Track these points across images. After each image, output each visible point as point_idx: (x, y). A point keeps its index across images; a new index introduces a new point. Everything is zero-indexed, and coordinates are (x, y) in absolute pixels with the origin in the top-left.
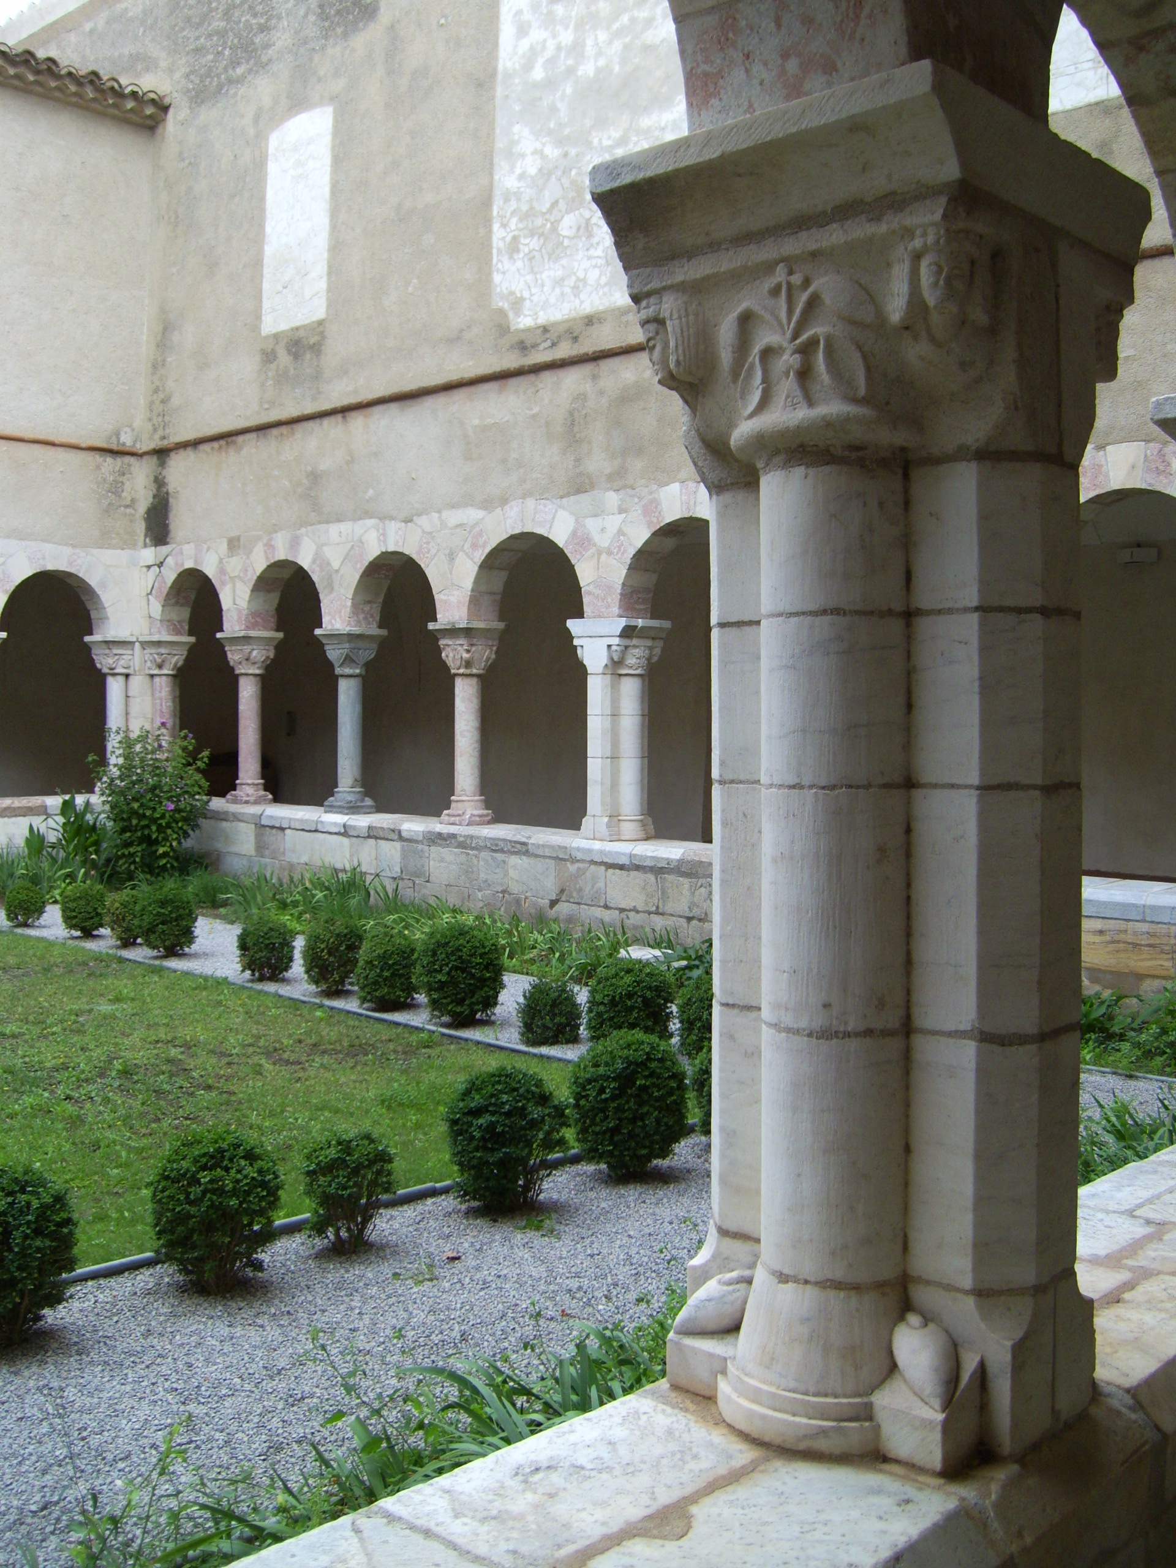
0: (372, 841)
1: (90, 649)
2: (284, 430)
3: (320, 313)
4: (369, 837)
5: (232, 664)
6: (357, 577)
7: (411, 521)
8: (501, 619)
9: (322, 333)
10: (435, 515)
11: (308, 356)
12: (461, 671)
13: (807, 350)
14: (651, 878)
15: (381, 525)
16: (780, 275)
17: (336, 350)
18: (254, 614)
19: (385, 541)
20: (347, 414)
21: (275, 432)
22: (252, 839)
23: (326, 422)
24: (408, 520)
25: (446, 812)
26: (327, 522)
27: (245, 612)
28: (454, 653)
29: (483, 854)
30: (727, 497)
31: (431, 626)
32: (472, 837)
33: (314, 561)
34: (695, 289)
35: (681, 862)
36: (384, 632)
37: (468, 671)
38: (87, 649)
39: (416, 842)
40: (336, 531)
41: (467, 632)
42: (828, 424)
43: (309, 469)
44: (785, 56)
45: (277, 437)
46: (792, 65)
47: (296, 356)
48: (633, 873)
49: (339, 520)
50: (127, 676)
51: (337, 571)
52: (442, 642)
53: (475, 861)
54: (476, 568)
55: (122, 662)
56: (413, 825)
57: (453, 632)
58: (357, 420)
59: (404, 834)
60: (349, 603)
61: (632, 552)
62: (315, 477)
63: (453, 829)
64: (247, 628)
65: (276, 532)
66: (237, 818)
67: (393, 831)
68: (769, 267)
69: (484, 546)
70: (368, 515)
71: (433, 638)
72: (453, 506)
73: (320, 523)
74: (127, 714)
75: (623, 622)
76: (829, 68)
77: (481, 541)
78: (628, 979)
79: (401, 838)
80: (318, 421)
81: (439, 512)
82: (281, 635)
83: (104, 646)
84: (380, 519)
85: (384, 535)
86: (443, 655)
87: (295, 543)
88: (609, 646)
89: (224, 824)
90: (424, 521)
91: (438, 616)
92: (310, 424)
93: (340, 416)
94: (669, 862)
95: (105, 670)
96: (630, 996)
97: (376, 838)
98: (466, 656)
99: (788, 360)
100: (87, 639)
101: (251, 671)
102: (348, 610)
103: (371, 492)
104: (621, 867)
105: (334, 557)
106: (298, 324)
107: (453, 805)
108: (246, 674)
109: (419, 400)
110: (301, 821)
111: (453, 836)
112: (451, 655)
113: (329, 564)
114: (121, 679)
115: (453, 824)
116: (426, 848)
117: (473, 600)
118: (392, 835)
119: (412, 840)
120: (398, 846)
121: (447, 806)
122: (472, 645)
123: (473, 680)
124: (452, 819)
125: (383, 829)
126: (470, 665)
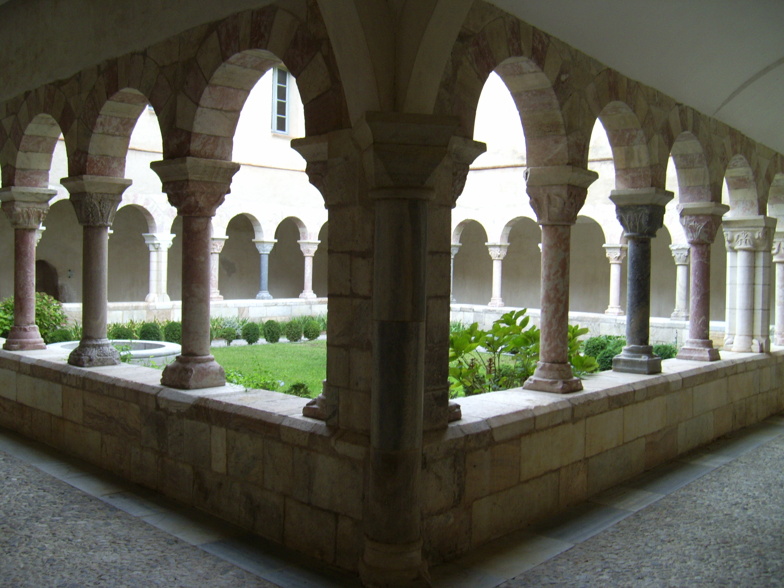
0: (462, 313)
4: (460, 311)
8: (508, 242)
12: (497, 258)
13: (746, 240)
16: (743, 232)
25: (490, 303)
28: (494, 253)
30: (732, 253)
31: (486, 244)
32: (502, 311)
34: (732, 232)
35: (578, 317)
36: (461, 244)
37: (499, 258)
39: (480, 312)
41: (500, 246)
42: (748, 248)
44: (744, 207)
46: (744, 209)
52: (489, 249)
54: (504, 226)
56: (478, 308)
57: (494, 246)
59: (475, 310)
67: (471, 309)
68: (742, 231)
71: (487, 248)
76: (749, 210)
77: (506, 218)
78: (597, 342)
79: (473, 311)
86: (490, 253)
91: (489, 240)
96: (598, 346)
97: (464, 311)
98: (499, 254)
99: (744, 241)
107: (492, 301)
109: (482, 171)
111: (495, 311)
115: (493, 306)
116: (484, 314)
117: (502, 236)
118: (470, 310)
119: (477, 312)
120: (472, 314)
121: (490, 301)
122: (501, 250)
123: (500, 262)
124: (493, 305)
125: (466, 308)
126: (499, 256)
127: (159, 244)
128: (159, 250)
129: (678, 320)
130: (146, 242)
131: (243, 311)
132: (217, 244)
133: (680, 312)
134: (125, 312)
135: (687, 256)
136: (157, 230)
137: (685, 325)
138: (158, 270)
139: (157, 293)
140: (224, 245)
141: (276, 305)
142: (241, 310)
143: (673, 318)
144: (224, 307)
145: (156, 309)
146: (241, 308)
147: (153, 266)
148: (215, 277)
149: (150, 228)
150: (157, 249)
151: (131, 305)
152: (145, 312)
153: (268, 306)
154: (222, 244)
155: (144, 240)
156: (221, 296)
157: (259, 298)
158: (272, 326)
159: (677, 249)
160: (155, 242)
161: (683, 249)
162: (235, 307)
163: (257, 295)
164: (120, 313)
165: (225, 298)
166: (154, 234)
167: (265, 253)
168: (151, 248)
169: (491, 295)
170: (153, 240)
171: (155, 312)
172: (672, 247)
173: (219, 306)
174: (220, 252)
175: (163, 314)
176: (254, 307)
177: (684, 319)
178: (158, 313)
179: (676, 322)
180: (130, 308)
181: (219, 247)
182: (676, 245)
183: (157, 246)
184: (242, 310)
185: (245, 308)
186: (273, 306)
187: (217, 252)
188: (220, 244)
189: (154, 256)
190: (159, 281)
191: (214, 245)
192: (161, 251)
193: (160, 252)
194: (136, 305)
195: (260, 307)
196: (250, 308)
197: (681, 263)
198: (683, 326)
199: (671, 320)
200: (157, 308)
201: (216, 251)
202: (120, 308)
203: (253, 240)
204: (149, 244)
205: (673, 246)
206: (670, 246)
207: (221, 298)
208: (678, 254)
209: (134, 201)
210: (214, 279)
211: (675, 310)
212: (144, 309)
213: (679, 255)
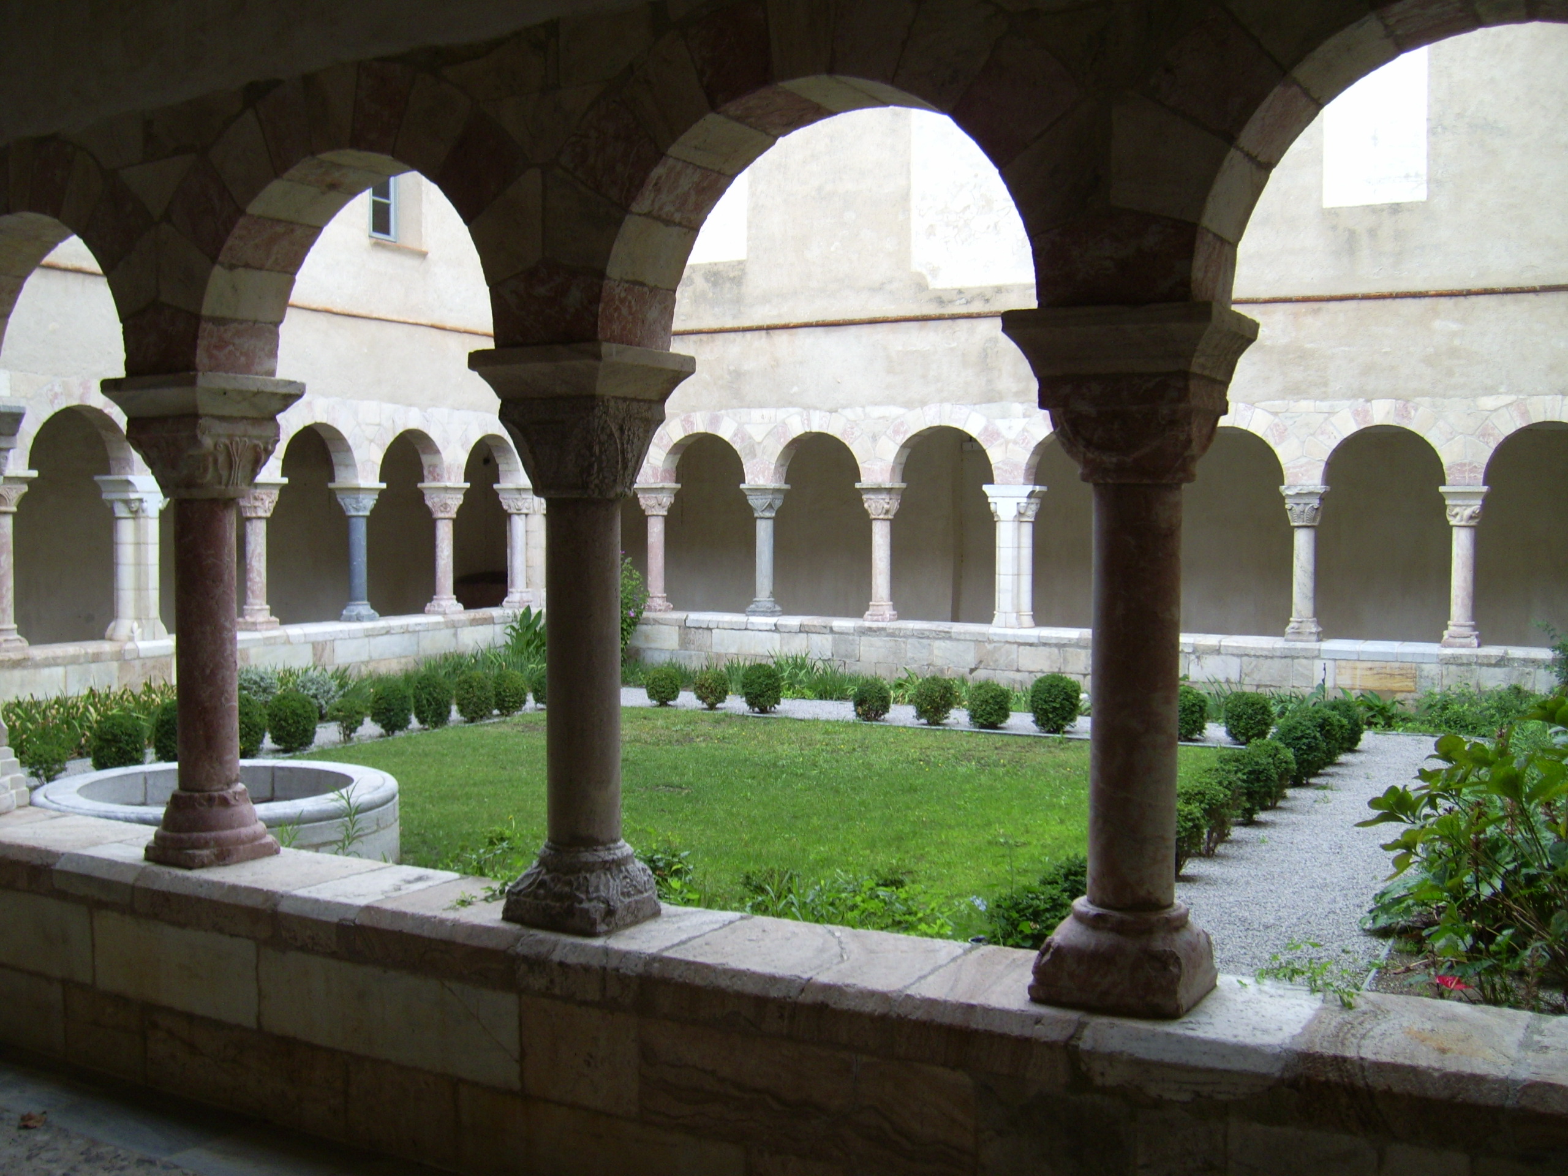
0: (804, 635)
1: (498, 495)
2: (704, 337)
3: (742, 256)
4: (800, 632)
5: (643, 508)
6: (780, 448)
7: (836, 411)
8: (903, 481)
9: (743, 270)
10: (859, 410)
11: (728, 285)
12: (881, 517)
14: (1055, 650)
15: (805, 413)
17: (757, 282)
18: (665, 471)
19: (809, 425)
20: (771, 332)
21: (693, 337)
22: (676, 637)
23: (748, 335)
24: (832, 411)
25: (867, 613)
26: (749, 407)
27: (660, 470)
28: (876, 504)
29: (910, 641)
31: (858, 485)
32: (900, 629)
33: (735, 435)
36: (789, 487)
37: (886, 517)
38: (495, 494)
39: (847, 634)
40: (756, 414)
41: (889, 491)
43: (732, 368)
45: (695, 342)
47: (715, 284)
48: (1041, 648)
49: (761, 406)
50: (526, 515)
51: (759, 443)
52: (865, 497)
53: (903, 645)
54: (898, 448)
55: (526, 505)
56: (841, 623)
57: (877, 490)
58: (782, 337)
59: (835, 629)
60: (773, 467)
61: (1034, 444)
62: (738, 375)
63: (881, 625)
64: (662, 481)
65: (694, 411)
66: (656, 622)
67: (825, 627)
69: (905, 432)
70: (791, 404)
71: (859, 493)
72: (876, 404)
73: (741, 407)
74: (527, 544)
75: (1030, 488)
77: (902, 429)
79: (832, 630)
80: (740, 334)
81: (863, 407)
82: (679, 486)
83: (515, 492)
84: (804, 409)
85: (809, 420)
86: (866, 505)
87: (715, 420)
88: (1018, 504)
89: (644, 627)
90: (848, 413)
91: (862, 479)
92: (732, 335)
93: (763, 333)
94: (1070, 640)
95: (513, 510)
97: (807, 632)
98: (886, 506)
100: (496, 486)
101: (661, 513)
102: (772, 471)
103: (795, 389)
104: (1031, 645)
105: (757, 433)
106: (716, 261)
107: (871, 608)
108: (657, 516)
110: (731, 623)
111: (884, 629)
112: (874, 505)
113: (750, 438)
114: (523, 517)
115: (877, 621)
116: (857, 638)
117: (893, 469)
118: (824, 630)
119: (842, 633)
120: (830, 637)
121: (868, 609)
122: (890, 499)
123: (888, 523)
124: (875, 618)
125: (815, 626)
126: (887, 512)
127: (141, 500)
128: (141, 514)
129: (1302, 641)
130: (105, 496)
131: (323, 650)
132: (264, 497)
133: (1303, 625)
134: (70, 668)
135: (1317, 509)
136: (135, 468)
137: (1319, 650)
138: (139, 563)
139: (138, 619)
140: (277, 499)
141: (388, 633)
142: (318, 647)
143: (1290, 637)
144: (284, 643)
145: (139, 658)
146: (318, 643)
147: (126, 554)
148: (260, 574)
149: (113, 463)
150: (136, 512)
151: (83, 652)
152: (115, 665)
153: (373, 636)
154: (273, 497)
155: (100, 493)
156: (273, 618)
157: (349, 619)
158: (435, 687)
159: (1298, 495)
160: (133, 496)
161: (1310, 494)
162: (306, 643)
163: (344, 612)
164: (60, 671)
165: (284, 621)
166: (131, 478)
167: (361, 514)
168: (120, 510)
169: (869, 597)
170: (128, 491)
171: (137, 663)
172: (1286, 490)
173: (273, 641)
174: (269, 515)
175: (154, 667)
176: (345, 639)
177: (1314, 638)
178: (144, 665)
179: (1299, 645)
180: (82, 660)
181: (267, 502)
182: (1295, 486)
183: (135, 506)
184: (320, 648)
185: (326, 642)
186: (382, 635)
187: (264, 515)
188: (269, 496)
189: (126, 531)
190: (140, 588)
191: (256, 499)
192: (147, 517)
193: (142, 520)
194: (96, 651)
195: (355, 638)
196: (337, 643)
197: (1304, 524)
198: (1316, 653)
199: (1286, 640)
200: (142, 655)
201: (261, 513)
202: (59, 661)
203: (331, 485)
204: (112, 502)
205: (1288, 488)
206: (1282, 488)
207: (275, 622)
208: (1298, 504)
209: (81, 397)
210: (257, 579)
211: (1291, 619)
212: (112, 660)
213: (1301, 507)
